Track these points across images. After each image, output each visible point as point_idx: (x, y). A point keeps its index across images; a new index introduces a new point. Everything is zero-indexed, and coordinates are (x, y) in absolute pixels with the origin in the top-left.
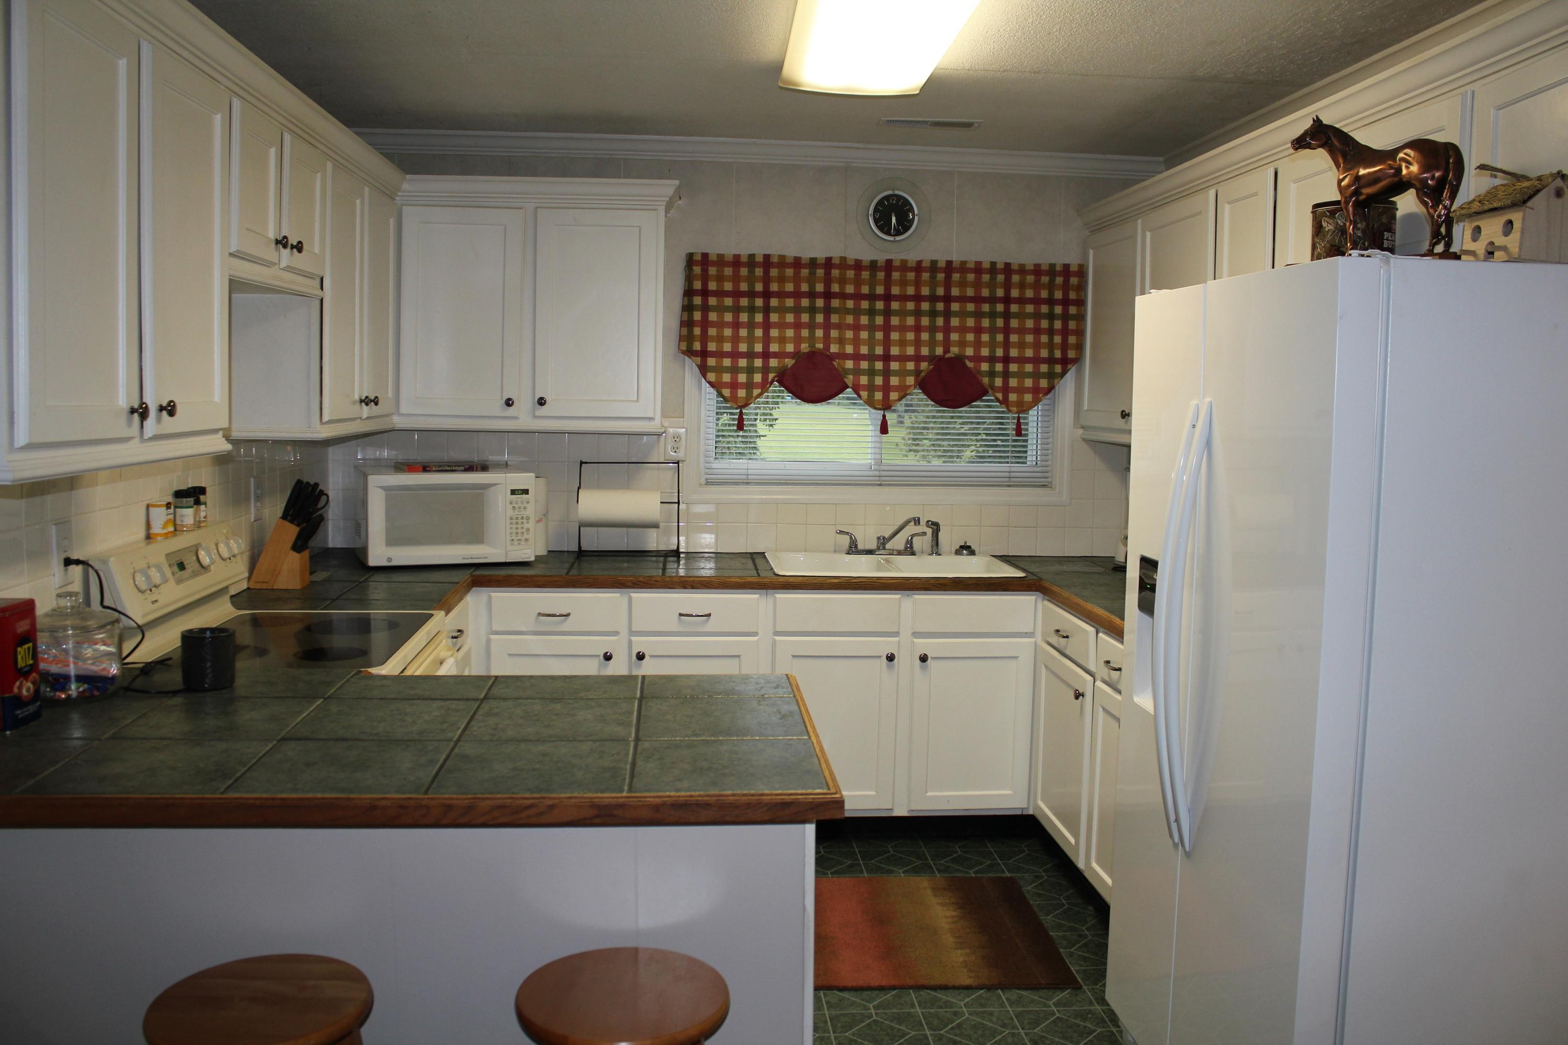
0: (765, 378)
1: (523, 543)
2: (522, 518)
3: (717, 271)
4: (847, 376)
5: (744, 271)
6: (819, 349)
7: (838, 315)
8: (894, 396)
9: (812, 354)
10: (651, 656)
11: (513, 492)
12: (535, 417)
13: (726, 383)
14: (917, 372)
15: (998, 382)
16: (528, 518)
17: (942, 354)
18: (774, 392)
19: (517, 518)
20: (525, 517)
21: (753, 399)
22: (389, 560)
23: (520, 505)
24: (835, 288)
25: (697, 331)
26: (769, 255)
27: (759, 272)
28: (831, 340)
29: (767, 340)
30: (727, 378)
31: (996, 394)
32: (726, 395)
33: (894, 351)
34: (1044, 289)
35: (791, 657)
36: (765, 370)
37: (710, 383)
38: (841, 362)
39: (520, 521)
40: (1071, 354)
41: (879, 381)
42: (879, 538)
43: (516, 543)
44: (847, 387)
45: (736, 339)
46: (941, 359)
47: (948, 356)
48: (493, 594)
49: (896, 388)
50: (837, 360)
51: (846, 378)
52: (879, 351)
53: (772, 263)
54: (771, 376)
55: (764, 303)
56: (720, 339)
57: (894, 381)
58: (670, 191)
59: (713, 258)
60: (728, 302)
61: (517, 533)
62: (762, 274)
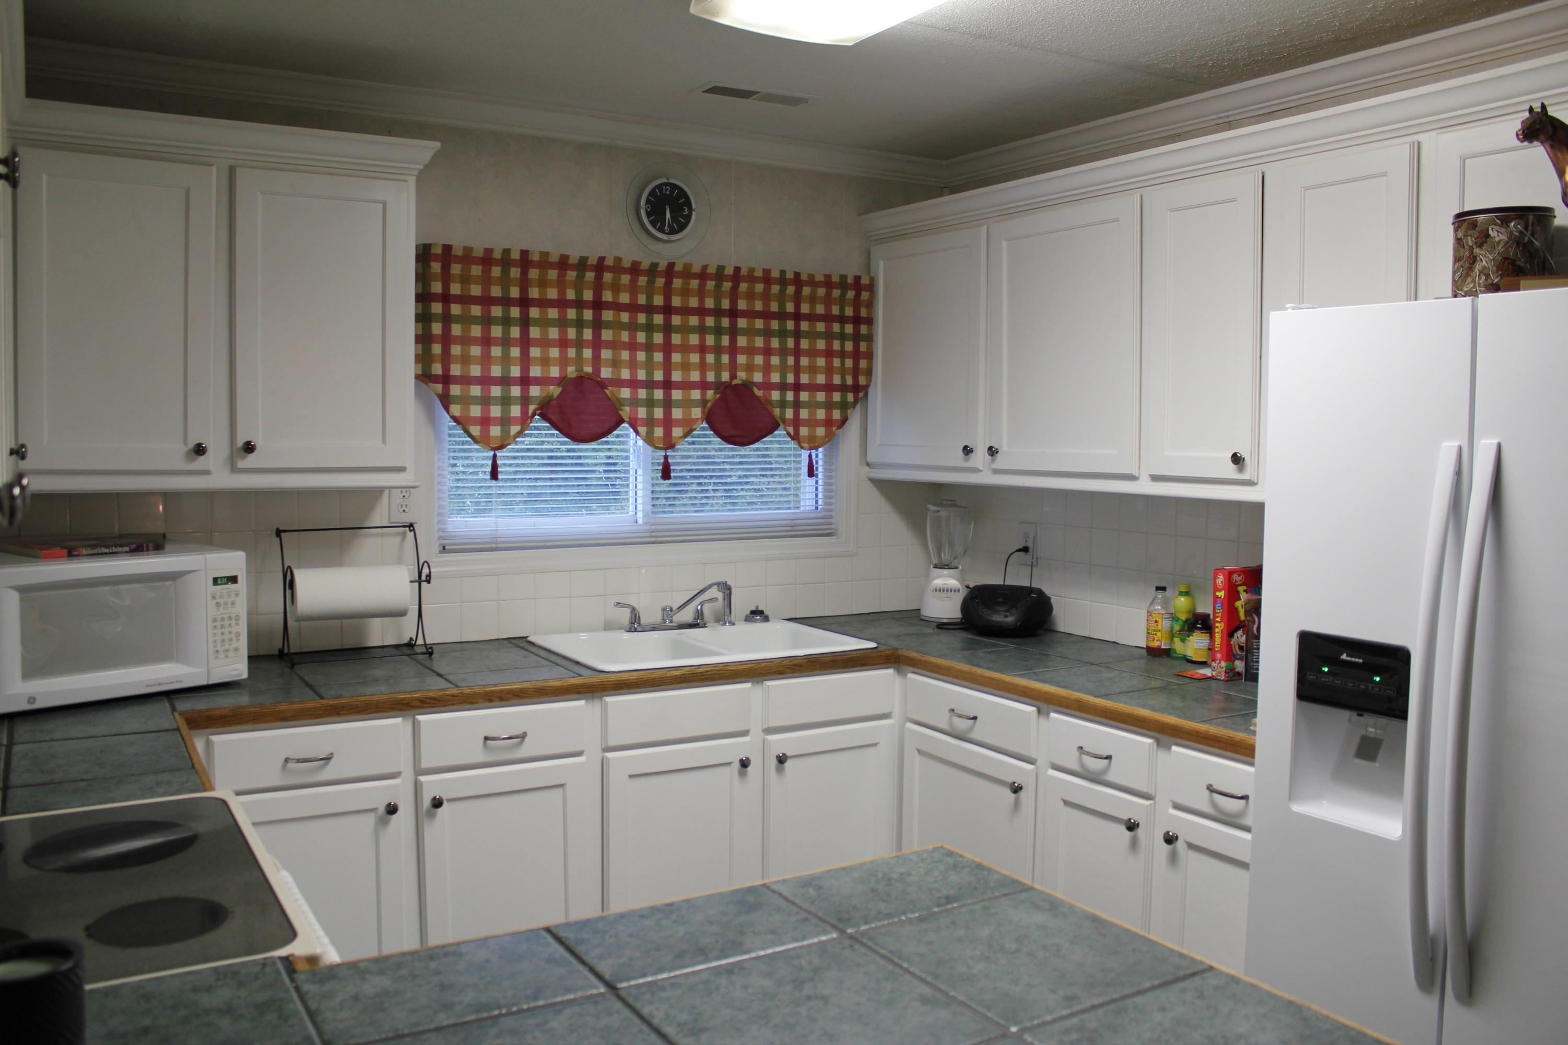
0: (524, 411)
1: (231, 654)
2: (230, 618)
3: (462, 270)
4: (622, 407)
5: (496, 271)
6: (588, 374)
7: (611, 331)
8: (677, 432)
9: (580, 380)
10: (449, 800)
11: (216, 581)
12: (234, 469)
13: (475, 418)
14: (704, 402)
15: (789, 414)
16: (238, 618)
17: (729, 380)
18: (536, 428)
19: (223, 619)
20: (233, 616)
21: (511, 439)
22: (32, 700)
23: (226, 599)
24: (607, 296)
25: (437, 349)
26: (527, 251)
27: (515, 272)
28: (602, 362)
29: (525, 361)
30: (476, 411)
31: (788, 428)
32: (474, 434)
33: (676, 376)
34: (836, 305)
35: (627, 777)
36: (525, 400)
37: (454, 418)
38: (615, 390)
39: (227, 623)
40: (862, 380)
41: (659, 413)
42: (664, 609)
43: (221, 655)
44: (622, 421)
45: (486, 360)
46: (727, 385)
47: (735, 382)
48: (214, 738)
49: (680, 423)
50: (610, 388)
51: (622, 410)
52: (659, 376)
53: (531, 261)
54: (532, 408)
55: (521, 313)
56: (466, 360)
57: (677, 413)
58: (427, 157)
59: (458, 251)
60: (476, 310)
61: (223, 641)
62: (518, 276)
